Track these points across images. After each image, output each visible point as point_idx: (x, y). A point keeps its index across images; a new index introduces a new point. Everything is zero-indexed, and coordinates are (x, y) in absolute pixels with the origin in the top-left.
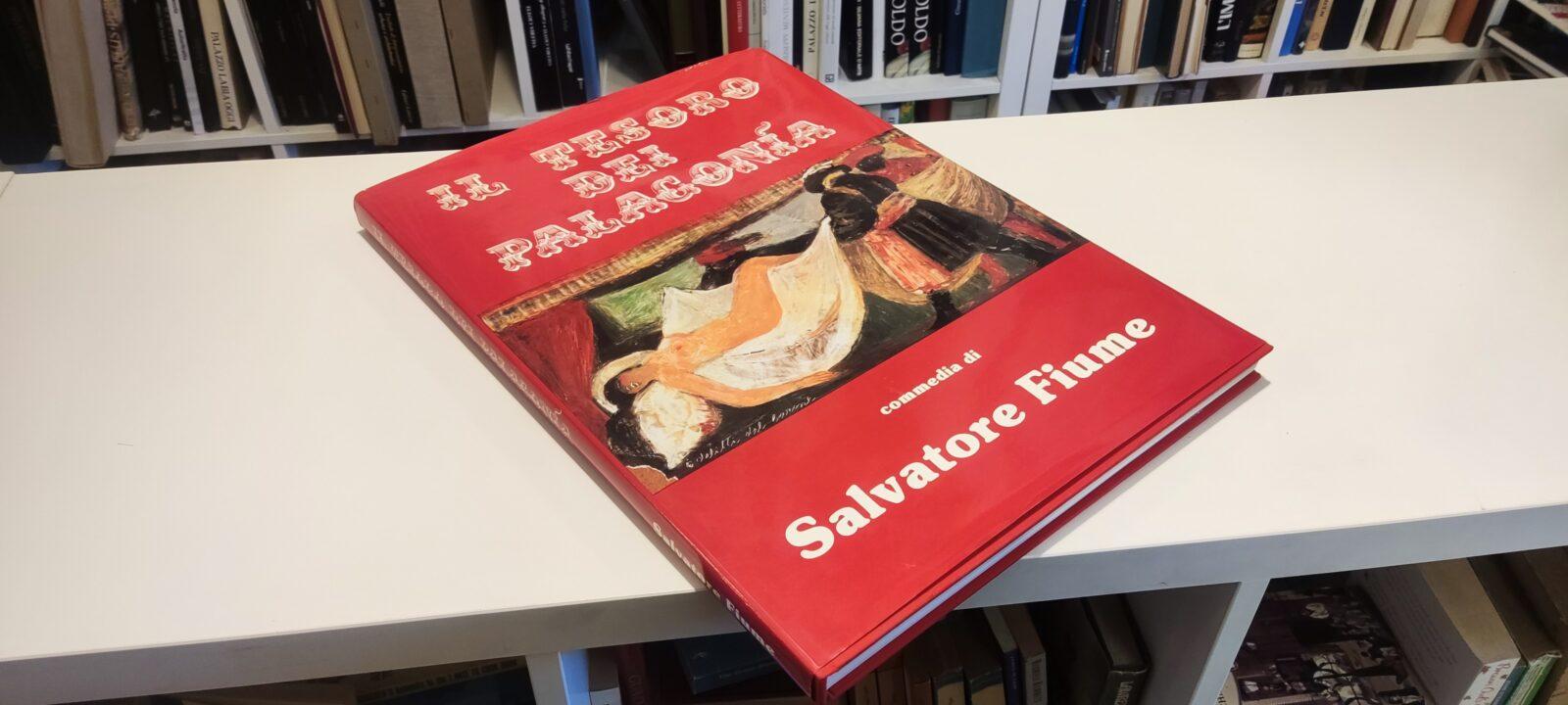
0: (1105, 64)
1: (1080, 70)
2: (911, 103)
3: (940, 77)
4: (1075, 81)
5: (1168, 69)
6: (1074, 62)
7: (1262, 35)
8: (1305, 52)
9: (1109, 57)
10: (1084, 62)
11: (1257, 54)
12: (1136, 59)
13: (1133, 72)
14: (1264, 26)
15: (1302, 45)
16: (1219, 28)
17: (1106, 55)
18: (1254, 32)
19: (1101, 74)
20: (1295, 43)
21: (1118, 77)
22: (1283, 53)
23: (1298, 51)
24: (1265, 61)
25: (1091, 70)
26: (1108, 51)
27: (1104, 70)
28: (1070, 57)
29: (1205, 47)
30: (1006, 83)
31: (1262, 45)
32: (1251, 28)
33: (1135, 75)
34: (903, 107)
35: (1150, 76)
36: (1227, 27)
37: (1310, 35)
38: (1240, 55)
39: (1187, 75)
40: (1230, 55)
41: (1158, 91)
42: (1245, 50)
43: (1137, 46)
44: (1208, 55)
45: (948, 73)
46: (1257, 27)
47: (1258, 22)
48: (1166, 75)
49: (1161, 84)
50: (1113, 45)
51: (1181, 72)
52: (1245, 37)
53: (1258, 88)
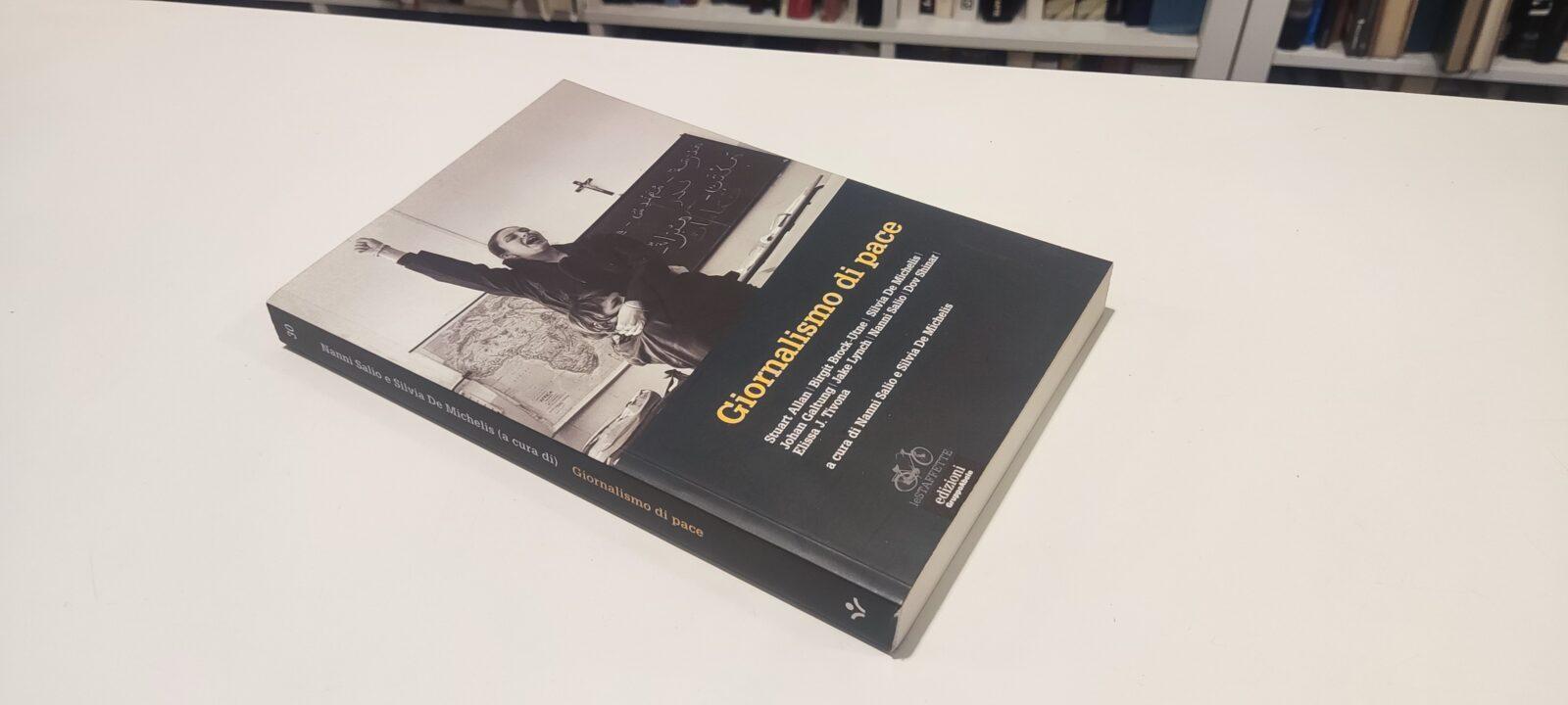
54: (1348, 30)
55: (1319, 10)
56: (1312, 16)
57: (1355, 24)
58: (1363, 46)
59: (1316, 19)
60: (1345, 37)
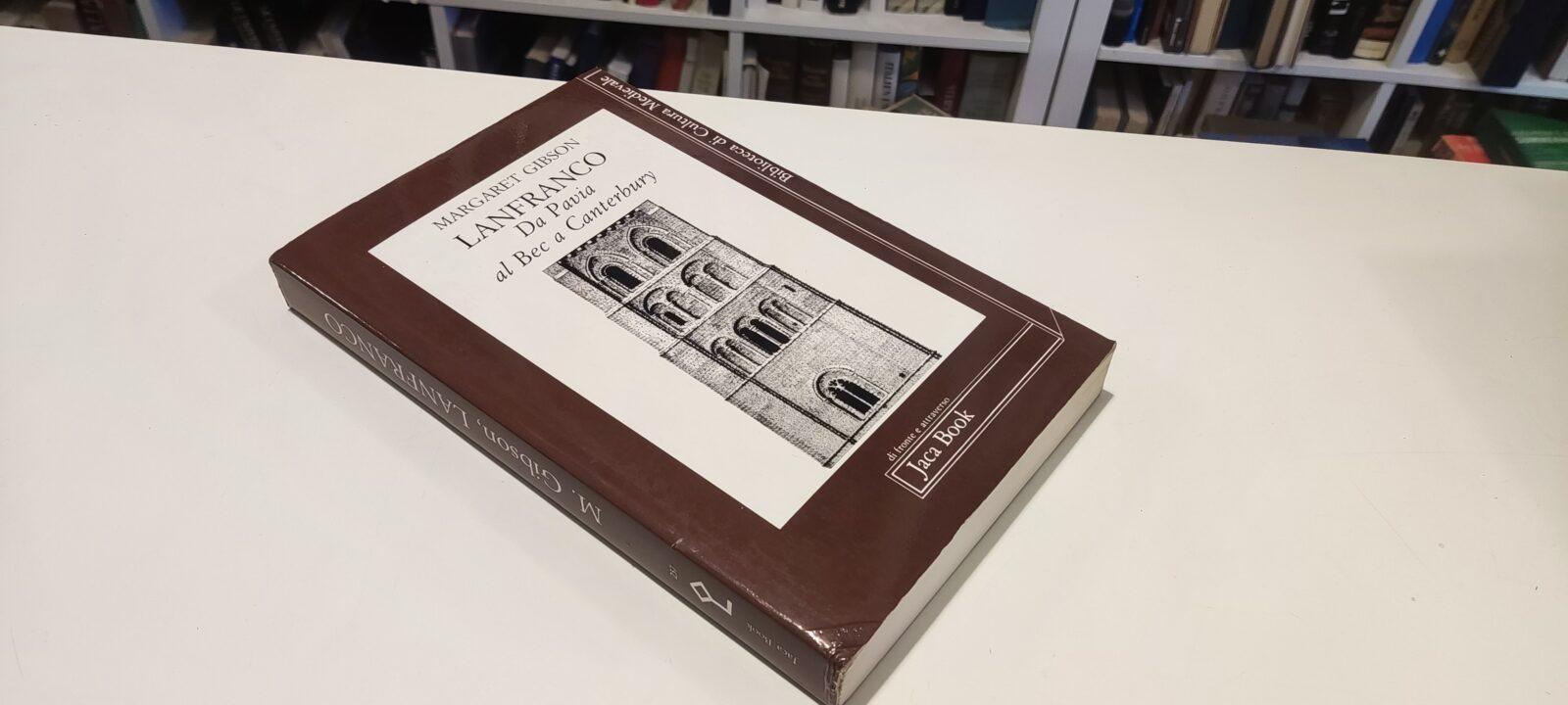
0: (1173, 36)
1: (1142, 40)
2: (917, 48)
3: (958, 20)
4: (1130, 52)
5: (1257, 53)
6: (1134, 27)
7: (1390, 33)
8: (1446, 64)
9: (1179, 27)
10: (1146, 29)
11: (1380, 55)
12: (1214, 35)
13: (1209, 53)
14: (1392, 19)
15: (1442, 53)
16: (1333, 12)
17: (1176, 26)
18: (1381, 25)
19: (1167, 49)
20: (1430, 50)
21: (1190, 56)
22: (1414, 59)
23: (1436, 61)
24: (1387, 66)
25: (1158, 41)
26: (1179, 20)
27: (1172, 43)
28: (1130, 19)
29: (1311, 34)
30: (1040, 43)
31: (1384, 45)
32: (1378, 19)
33: (1212, 57)
34: (907, 53)
35: (1229, 60)
36: (1343, 12)
37: (1456, 42)
38: (1358, 52)
39: (1281, 66)
40: (1344, 50)
41: (1242, 84)
42: (1365, 47)
43: (1220, 18)
44: (1312, 43)
45: (968, 17)
46: (1385, 21)
47: (1386, 14)
48: (1252, 63)
49: (1247, 73)
50: (1188, 12)
51: (1272, 62)
52: (1368, 31)
53: (1373, 101)
54: (1166, 28)
55: (1140, 10)
56: (1134, 13)
57: (1173, 22)
58: (1179, 43)
59: (1137, 17)
60: (1163, 35)
